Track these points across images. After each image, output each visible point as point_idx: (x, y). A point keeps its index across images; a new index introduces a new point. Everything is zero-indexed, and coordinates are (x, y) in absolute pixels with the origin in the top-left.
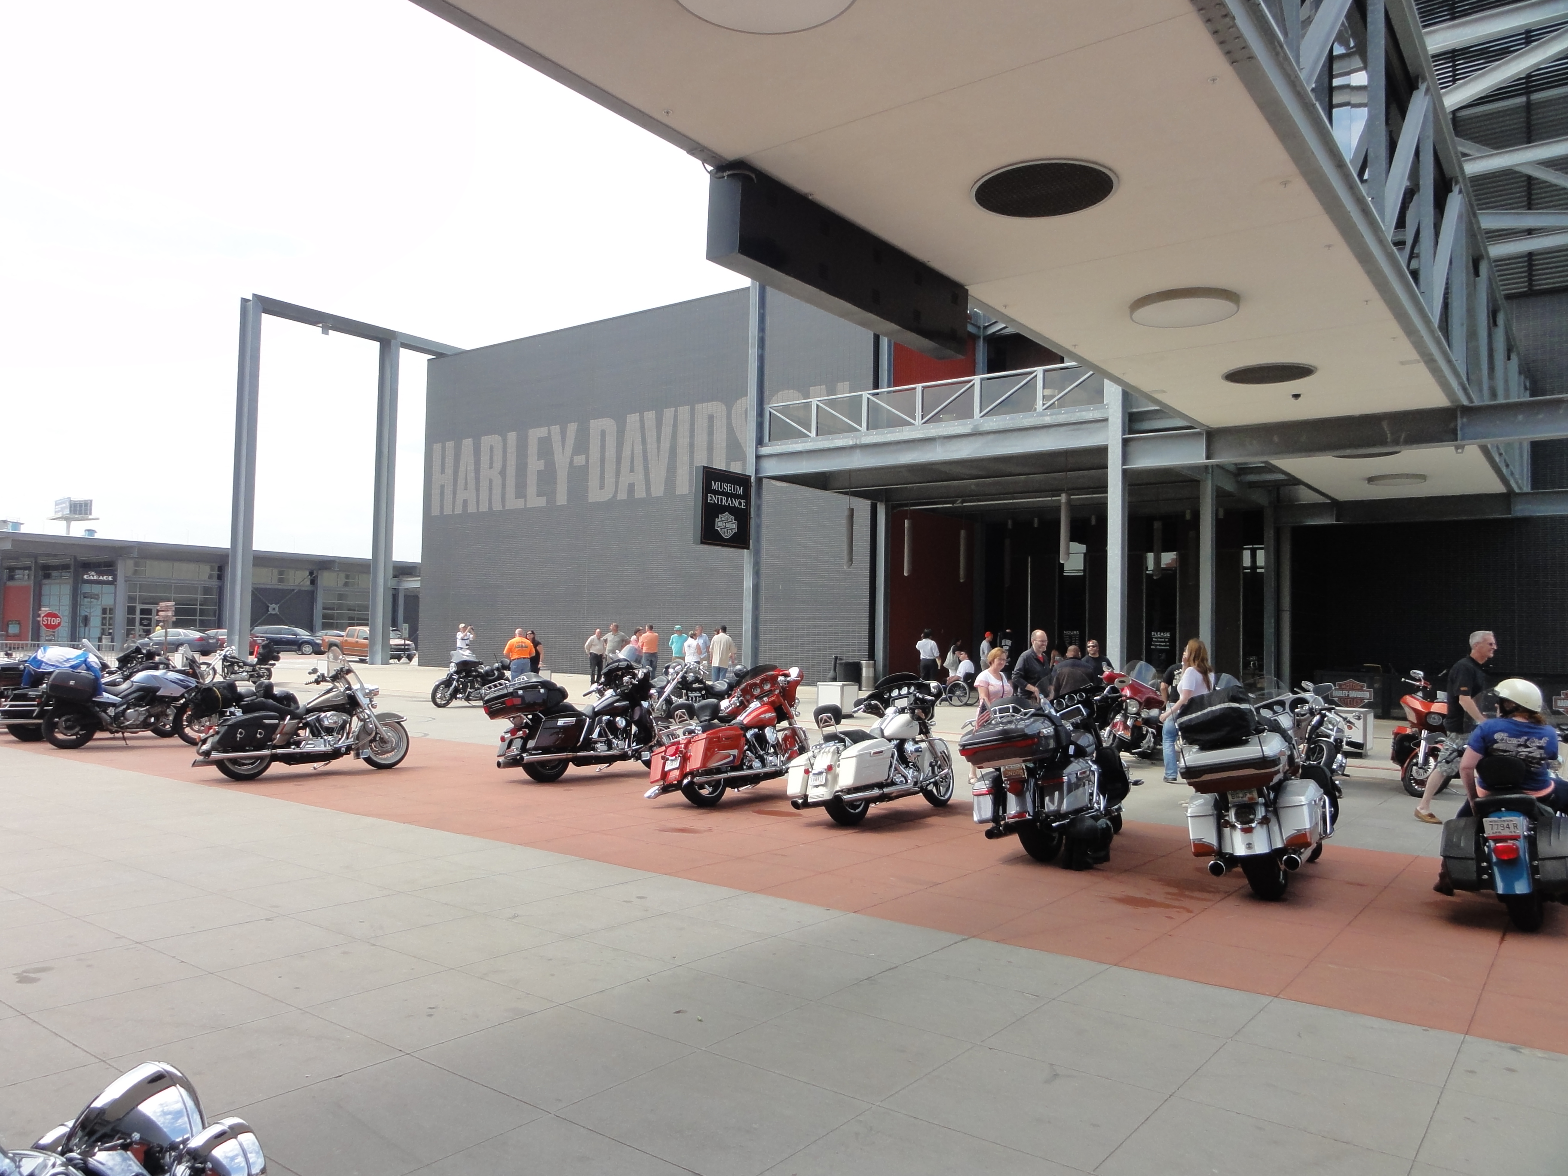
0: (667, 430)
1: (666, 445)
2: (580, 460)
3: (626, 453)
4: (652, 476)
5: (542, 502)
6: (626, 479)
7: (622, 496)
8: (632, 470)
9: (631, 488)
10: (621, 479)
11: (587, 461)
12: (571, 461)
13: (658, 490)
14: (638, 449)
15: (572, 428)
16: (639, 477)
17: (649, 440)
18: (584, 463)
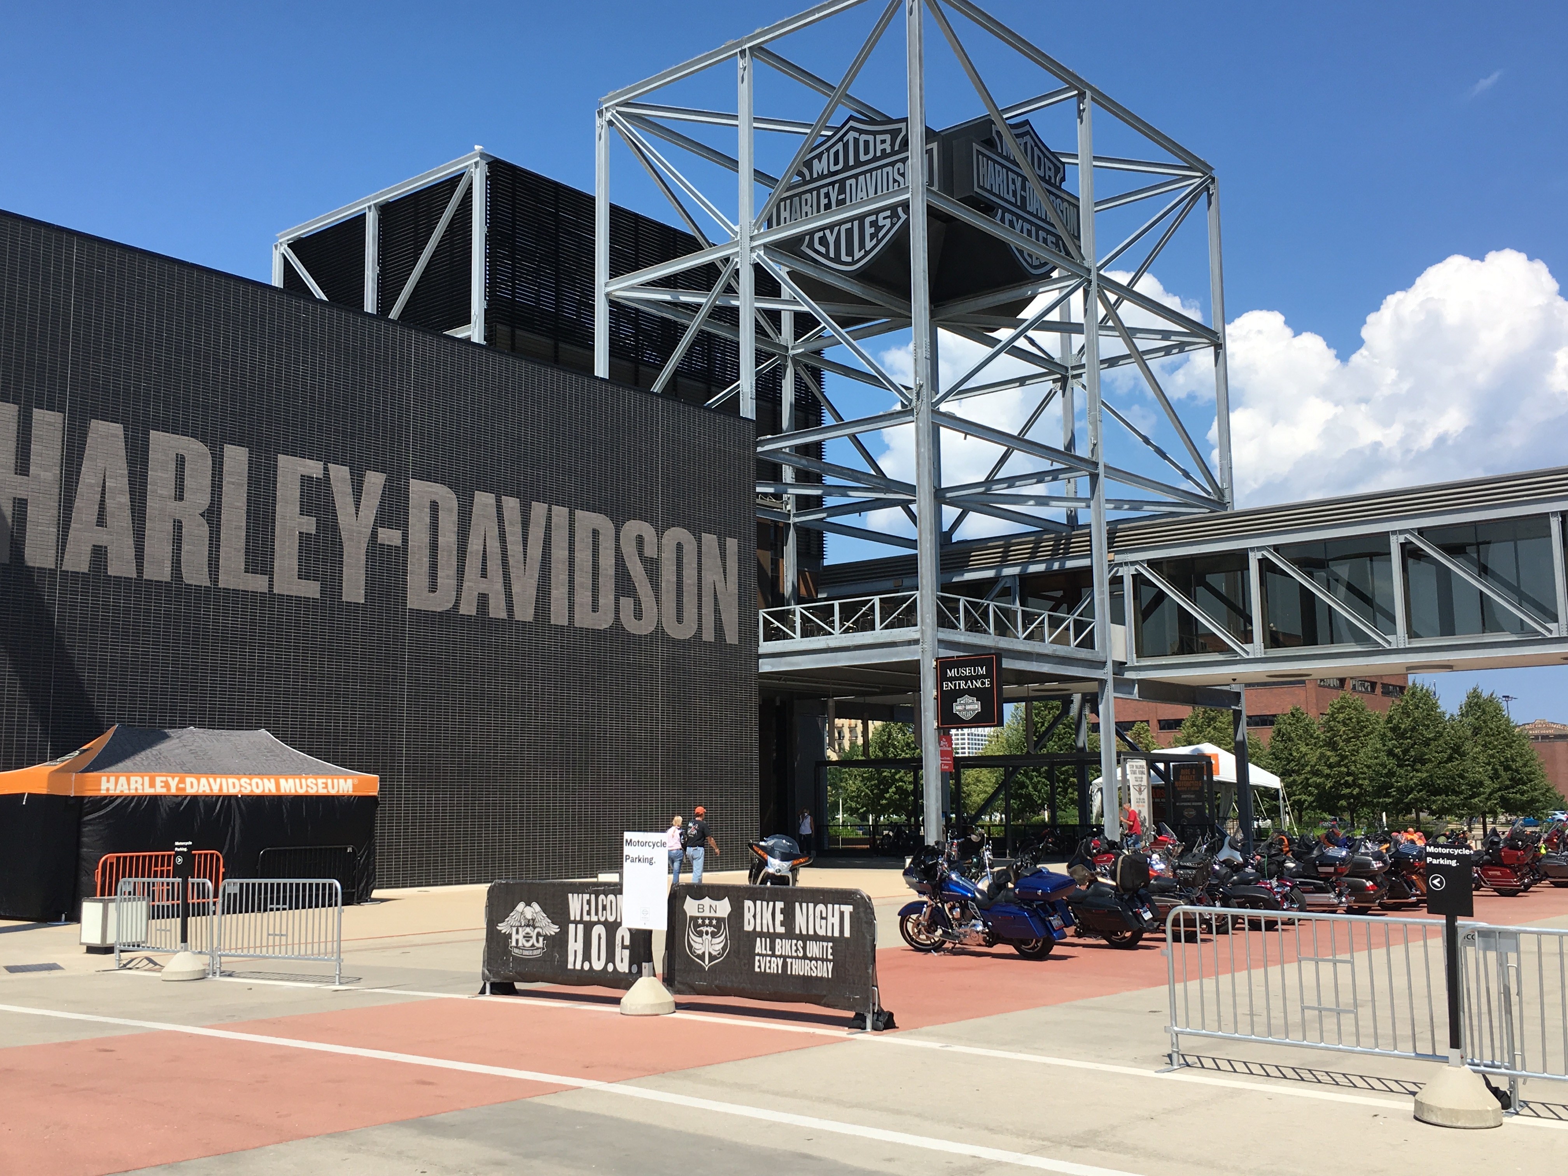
0: (536, 533)
1: (535, 551)
2: (390, 537)
3: (475, 545)
4: (515, 589)
5: (311, 589)
6: (473, 585)
7: (468, 608)
8: (484, 575)
9: (483, 599)
10: (466, 584)
11: (405, 540)
12: (374, 535)
13: (525, 612)
14: (494, 546)
15: (375, 481)
16: (495, 587)
17: (509, 538)
18: (398, 542)
